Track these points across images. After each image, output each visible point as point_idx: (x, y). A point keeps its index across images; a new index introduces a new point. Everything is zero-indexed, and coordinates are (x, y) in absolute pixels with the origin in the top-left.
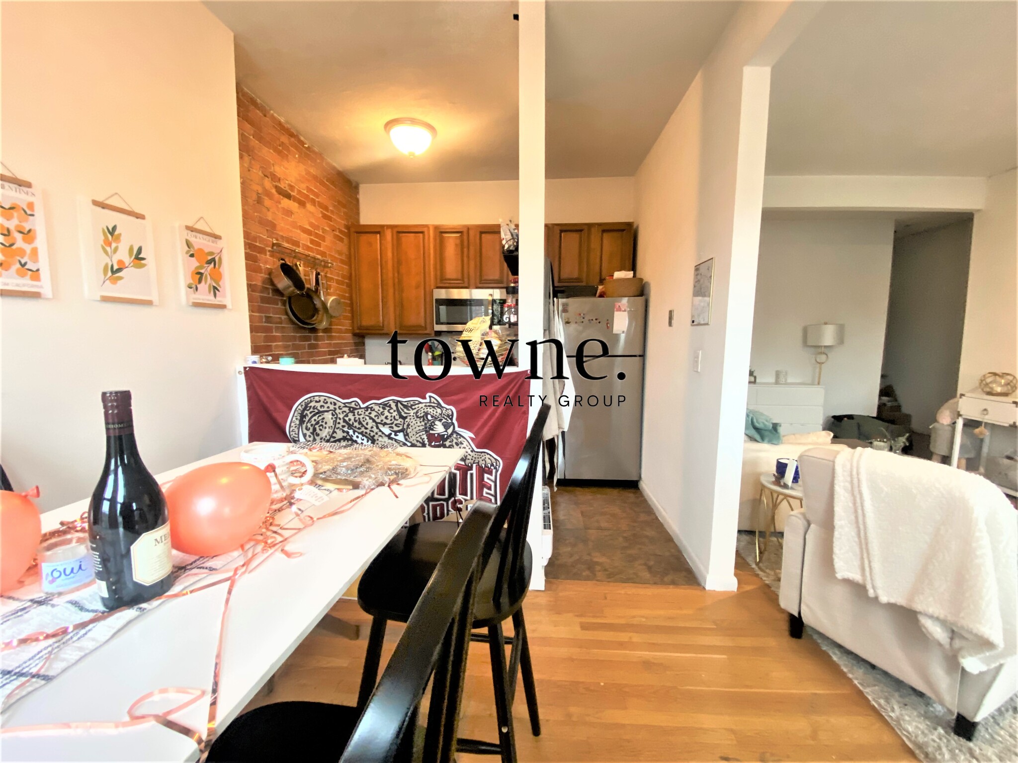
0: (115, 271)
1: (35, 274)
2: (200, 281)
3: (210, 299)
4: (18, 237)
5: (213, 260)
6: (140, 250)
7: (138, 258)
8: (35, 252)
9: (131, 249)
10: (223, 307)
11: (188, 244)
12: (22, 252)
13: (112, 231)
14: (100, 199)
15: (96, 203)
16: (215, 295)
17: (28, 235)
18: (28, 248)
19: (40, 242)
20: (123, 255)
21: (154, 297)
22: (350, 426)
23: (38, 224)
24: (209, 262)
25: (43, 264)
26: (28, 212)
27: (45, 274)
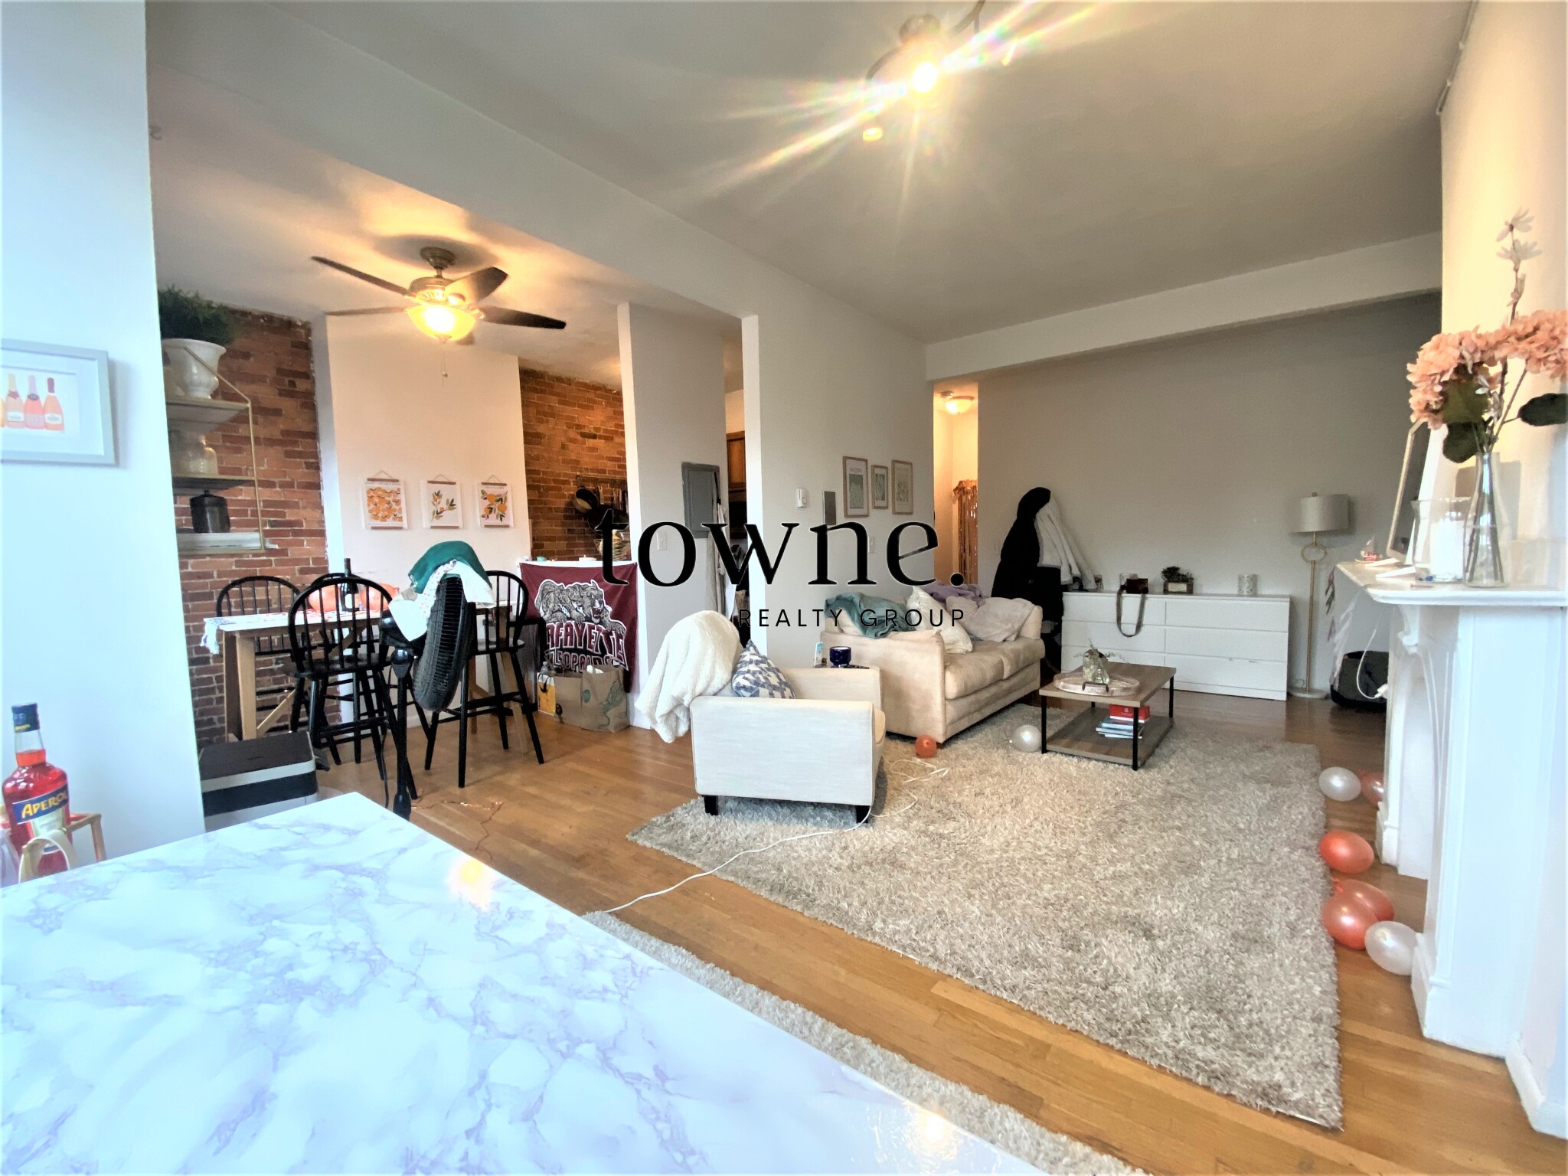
0: (438, 514)
1: (401, 519)
2: (490, 512)
3: (498, 523)
4: (394, 504)
5: (501, 499)
6: (453, 501)
7: (452, 505)
8: (400, 510)
9: (448, 501)
10: (507, 526)
11: (483, 492)
12: (395, 510)
13: (438, 494)
14: (431, 480)
15: (430, 482)
16: (501, 519)
17: (397, 502)
18: (397, 508)
19: (403, 505)
20: (443, 504)
21: (460, 525)
22: (561, 602)
23: (402, 497)
24: (498, 501)
25: (404, 515)
26: (398, 493)
27: (405, 518)
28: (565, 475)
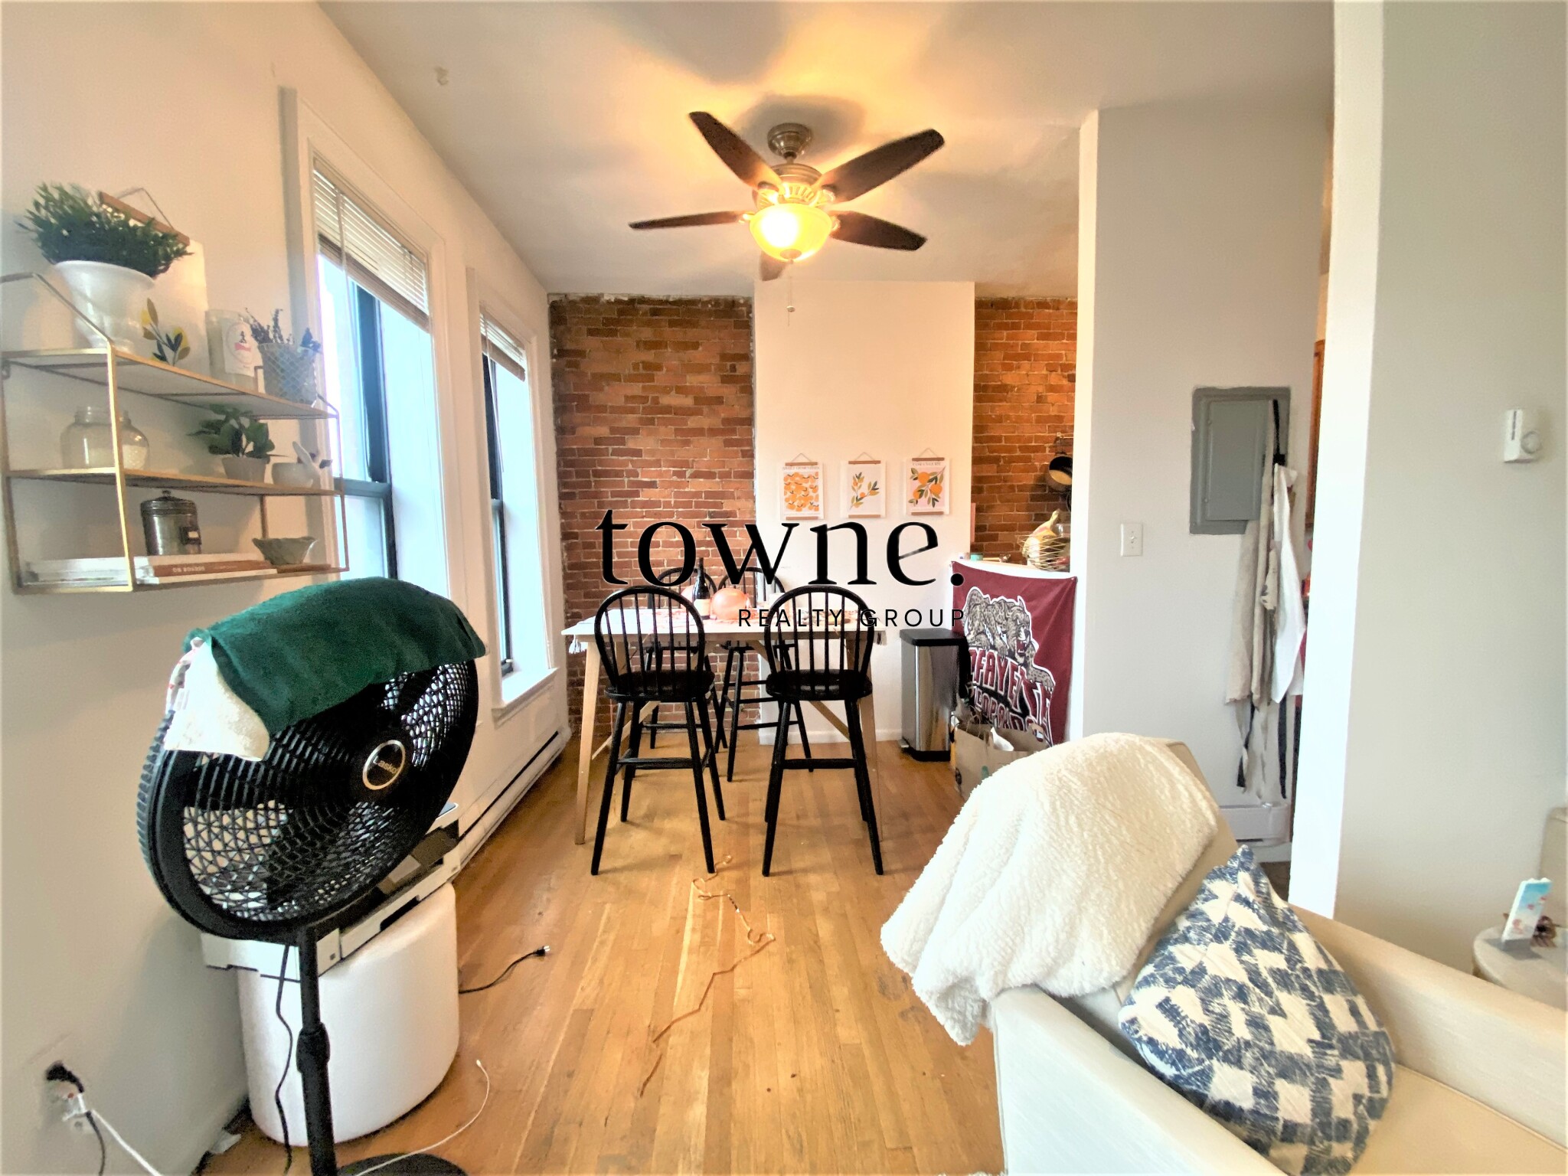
0: (858, 500)
1: (817, 508)
2: (921, 496)
3: (929, 508)
4: (810, 490)
5: (936, 478)
6: (875, 484)
7: (874, 489)
8: (817, 496)
9: (870, 484)
10: (941, 513)
11: (913, 471)
12: (811, 498)
13: (859, 477)
14: (852, 460)
15: (850, 463)
16: (934, 505)
17: (815, 489)
18: (814, 495)
19: (820, 492)
20: (865, 488)
21: (883, 513)
23: (820, 483)
24: (931, 481)
25: (821, 503)
26: (815, 477)
27: (821, 508)
28: (1037, 439)
